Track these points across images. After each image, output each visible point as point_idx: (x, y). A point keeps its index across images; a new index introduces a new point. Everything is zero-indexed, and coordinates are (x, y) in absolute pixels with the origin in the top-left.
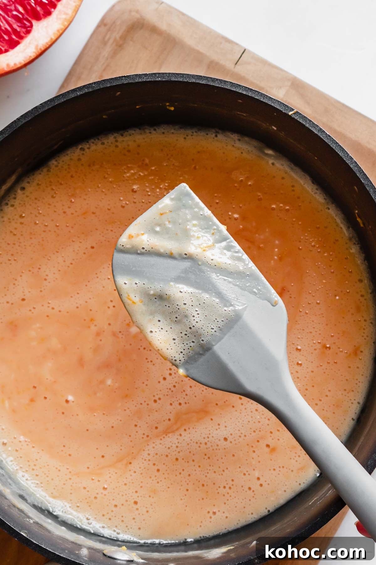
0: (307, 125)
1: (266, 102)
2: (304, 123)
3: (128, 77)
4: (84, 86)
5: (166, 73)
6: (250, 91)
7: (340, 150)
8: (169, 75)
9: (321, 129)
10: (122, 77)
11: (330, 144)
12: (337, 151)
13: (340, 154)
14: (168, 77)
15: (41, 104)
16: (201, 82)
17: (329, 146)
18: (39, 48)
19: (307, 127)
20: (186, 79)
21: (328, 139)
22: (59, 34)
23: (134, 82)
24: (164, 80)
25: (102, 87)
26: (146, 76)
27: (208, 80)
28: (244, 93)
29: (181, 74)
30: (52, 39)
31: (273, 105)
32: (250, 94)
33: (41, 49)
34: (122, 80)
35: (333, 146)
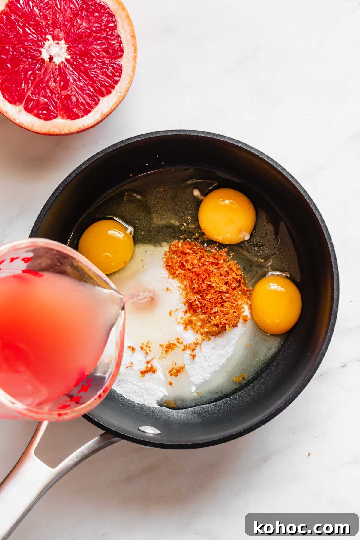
0: (275, 165)
1: (250, 150)
2: (273, 164)
3: (164, 131)
4: (136, 136)
5: (188, 130)
6: (240, 143)
7: (295, 182)
8: (189, 131)
9: (283, 168)
10: (160, 131)
11: (288, 177)
12: (293, 182)
13: (295, 184)
14: (189, 132)
15: (108, 147)
16: (209, 136)
17: (288, 179)
18: (103, 114)
19: (275, 167)
20: (200, 134)
21: (287, 174)
22: (116, 105)
23: (167, 135)
24: (186, 134)
25: (147, 137)
26: (175, 132)
27: (214, 135)
28: (236, 144)
29: (197, 131)
30: (111, 108)
31: (254, 152)
32: (240, 145)
33: (104, 115)
34: (160, 133)
35: (291, 179)
